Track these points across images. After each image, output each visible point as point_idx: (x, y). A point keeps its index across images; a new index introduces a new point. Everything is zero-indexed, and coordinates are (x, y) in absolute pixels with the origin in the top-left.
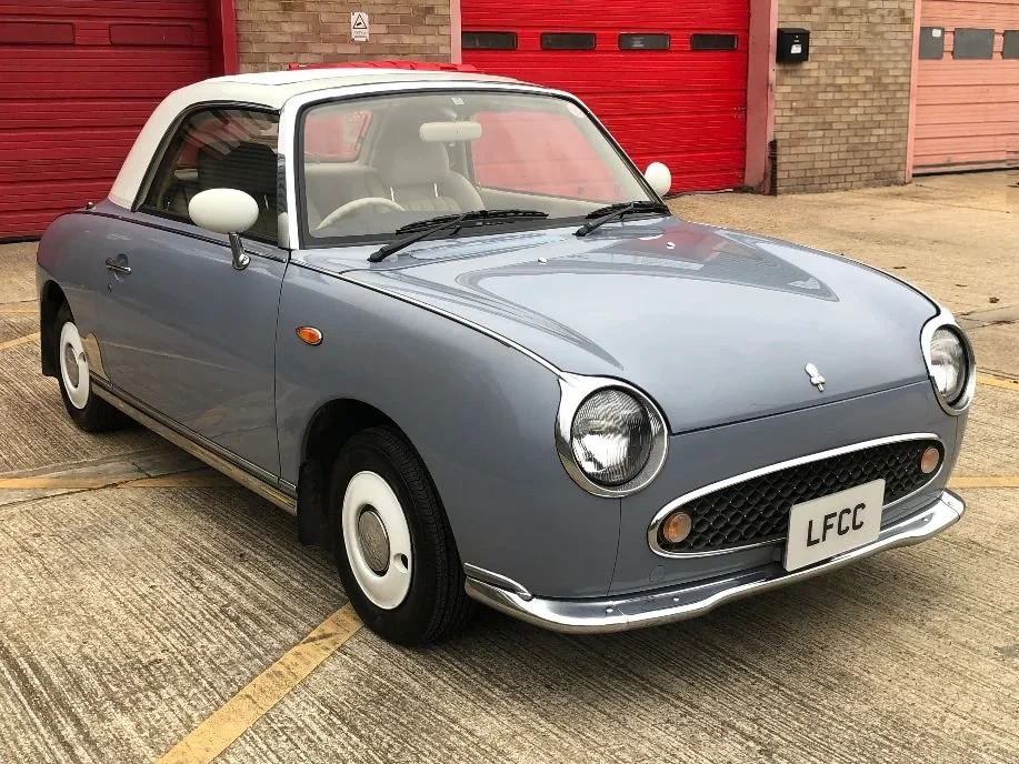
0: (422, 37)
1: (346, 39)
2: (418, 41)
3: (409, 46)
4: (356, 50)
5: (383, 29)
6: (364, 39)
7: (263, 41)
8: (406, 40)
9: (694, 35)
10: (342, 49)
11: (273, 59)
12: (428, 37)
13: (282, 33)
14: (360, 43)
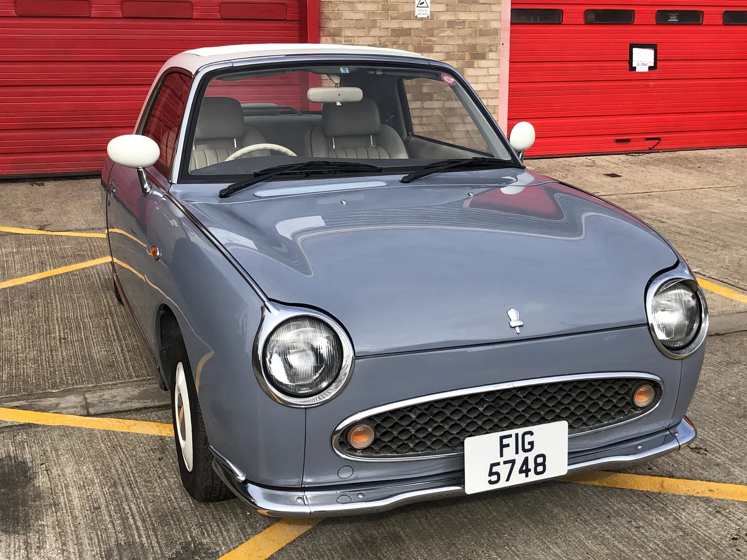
0: (476, 14)
1: (410, 16)
2: (471, 17)
3: (464, 22)
4: (418, 25)
5: (442, 8)
6: (426, 16)
7: (341, 18)
8: (462, 16)
9: (726, 12)
10: (406, 25)
11: (348, 33)
12: (481, 14)
13: (358, 11)
14: (422, 19)
